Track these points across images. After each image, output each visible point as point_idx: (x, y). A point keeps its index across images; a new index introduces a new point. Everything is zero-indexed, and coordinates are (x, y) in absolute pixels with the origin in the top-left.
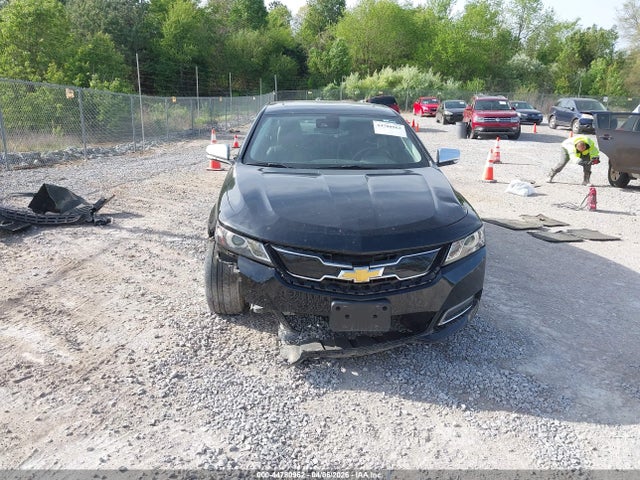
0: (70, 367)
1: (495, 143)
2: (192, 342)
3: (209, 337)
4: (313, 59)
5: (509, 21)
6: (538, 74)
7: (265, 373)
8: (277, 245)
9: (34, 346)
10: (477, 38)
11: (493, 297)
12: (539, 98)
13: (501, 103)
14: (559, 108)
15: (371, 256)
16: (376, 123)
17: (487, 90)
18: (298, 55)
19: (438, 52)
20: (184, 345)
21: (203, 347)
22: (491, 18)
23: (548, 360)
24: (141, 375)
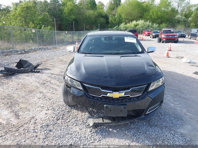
0: (14, 125)
1: (169, 44)
2: (57, 116)
3: (63, 115)
4: (110, 19)
5: (175, 5)
6: (185, 21)
7: (81, 130)
8: (85, 83)
9: (4, 116)
10: (164, 10)
11: (168, 100)
12: (185, 29)
13: (172, 31)
14: (192, 32)
15: (120, 88)
16: (125, 38)
17: (167, 27)
18: (106, 17)
19: (151, 15)
20: (54, 118)
21: (61, 119)
22: (168, 4)
23: (189, 127)
24: (37, 129)
